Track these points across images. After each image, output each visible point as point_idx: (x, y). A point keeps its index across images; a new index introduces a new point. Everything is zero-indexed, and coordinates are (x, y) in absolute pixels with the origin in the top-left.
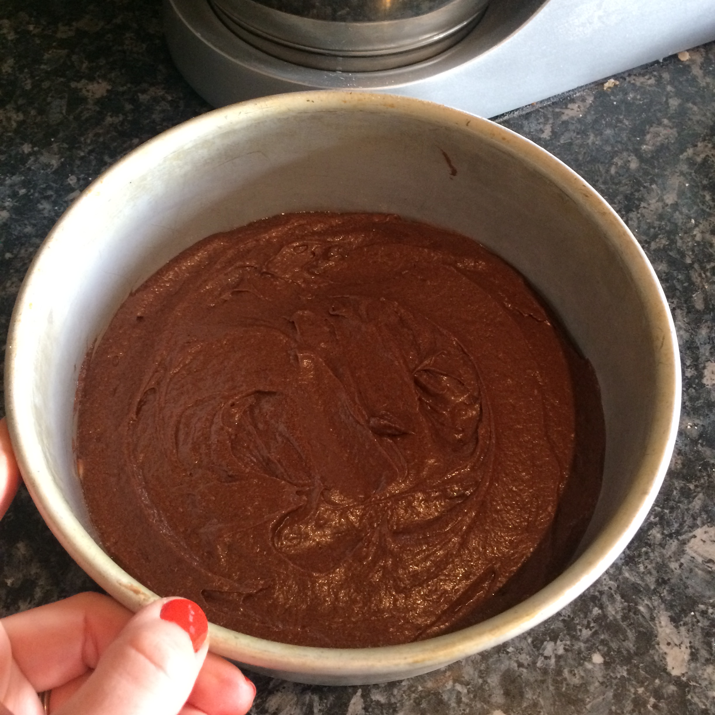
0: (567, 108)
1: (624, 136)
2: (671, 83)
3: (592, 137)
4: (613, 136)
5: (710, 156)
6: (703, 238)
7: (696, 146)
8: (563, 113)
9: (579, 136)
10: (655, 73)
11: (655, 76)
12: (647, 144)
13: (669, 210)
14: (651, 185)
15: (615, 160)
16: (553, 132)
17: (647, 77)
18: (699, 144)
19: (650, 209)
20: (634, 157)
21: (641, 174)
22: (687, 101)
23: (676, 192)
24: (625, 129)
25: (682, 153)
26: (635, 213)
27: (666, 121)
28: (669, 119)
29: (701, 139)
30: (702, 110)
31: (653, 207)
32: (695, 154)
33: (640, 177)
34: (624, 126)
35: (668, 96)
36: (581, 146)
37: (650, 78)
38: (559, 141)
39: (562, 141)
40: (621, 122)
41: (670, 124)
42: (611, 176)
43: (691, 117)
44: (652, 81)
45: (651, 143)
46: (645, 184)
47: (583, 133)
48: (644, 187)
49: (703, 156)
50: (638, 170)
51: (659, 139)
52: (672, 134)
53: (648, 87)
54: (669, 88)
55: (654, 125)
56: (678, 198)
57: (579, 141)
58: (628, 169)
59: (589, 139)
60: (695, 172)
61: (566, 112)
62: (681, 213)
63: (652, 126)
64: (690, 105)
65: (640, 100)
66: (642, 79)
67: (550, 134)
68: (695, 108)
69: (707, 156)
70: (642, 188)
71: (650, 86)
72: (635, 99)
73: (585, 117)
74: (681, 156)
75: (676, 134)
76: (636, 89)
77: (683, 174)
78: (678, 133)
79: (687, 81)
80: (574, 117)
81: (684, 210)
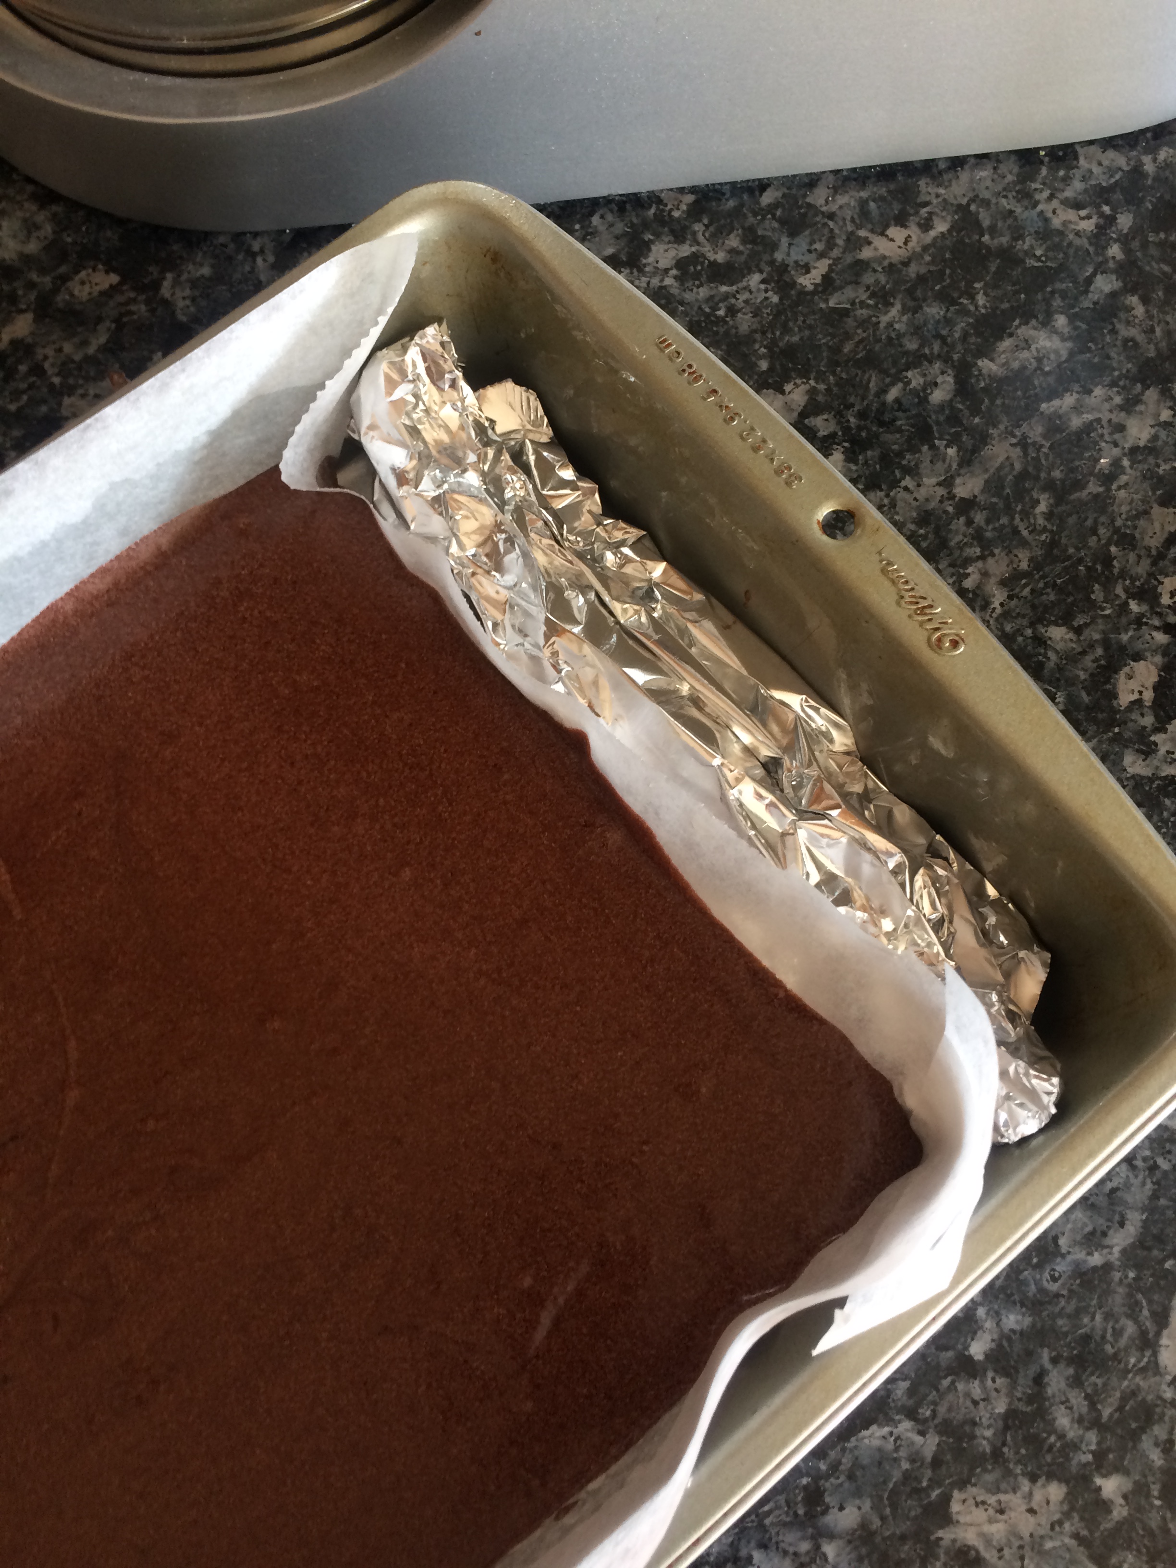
0: (883, 234)
1: (960, 326)
2: (1124, 240)
3: (894, 312)
4: (938, 322)
5: (1104, 422)
6: (978, 587)
7: (1089, 392)
8: (870, 243)
9: (870, 302)
10: (1106, 209)
11: (1101, 215)
12: (992, 360)
13: (950, 509)
14: (947, 446)
15: (909, 374)
16: (826, 278)
17: (1083, 213)
18: (1098, 391)
19: (915, 495)
20: (950, 379)
21: (942, 418)
22: (1133, 291)
23: (986, 476)
24: (967, 313)
25: (1049, 399)
26: (882, 494)
27: (1061, 321)
28: (1072, 319)
29: (1107, 380)
30: (1151, 317)
31: (922, 493)
32: (1077, 409)
33: (938, 423)
34: (972, 308)
35: (1101, 269)
36: (863, 323)
37: (1088, 217)
38: (826, 301)
39: (832, 304)
40: (972, 297)
41: (1066, 330)
42: (884, 404)
43: (1120, 327)
44: (1088, 226)
45: (1002, 359)
46: (937, 442)
47: (883, 298)
49: (1088, 417)
50: (941, 407)
51: (1025, 354)
52: (1056, 352)
53: (1071, 236)
54: (1115, 251)
55: (1034, 322)
56: (983, 491)
57: (862, 313)
58: (924, 400)
59: (886, 313)
60: (1050, 448)
61: (877, 241)
62: (970, 522)
63: (1027, 323)
64: (1134, 300)
65: (1039, 259)
66: (1071, 215)
67: (818, 280)
68: (1140, 311)
69: (1099, 420)
70: (925, 448)
71: (1078, 234)
72: (1030, 253)
73: (906, 264)
74: (1044, 406)
75: (1064, 354)
76: (1046, 233)
77: (1023, 444)
78: (1072, 354)
79: (1161, 244)
80: (885, 257)
81: (979, 518)
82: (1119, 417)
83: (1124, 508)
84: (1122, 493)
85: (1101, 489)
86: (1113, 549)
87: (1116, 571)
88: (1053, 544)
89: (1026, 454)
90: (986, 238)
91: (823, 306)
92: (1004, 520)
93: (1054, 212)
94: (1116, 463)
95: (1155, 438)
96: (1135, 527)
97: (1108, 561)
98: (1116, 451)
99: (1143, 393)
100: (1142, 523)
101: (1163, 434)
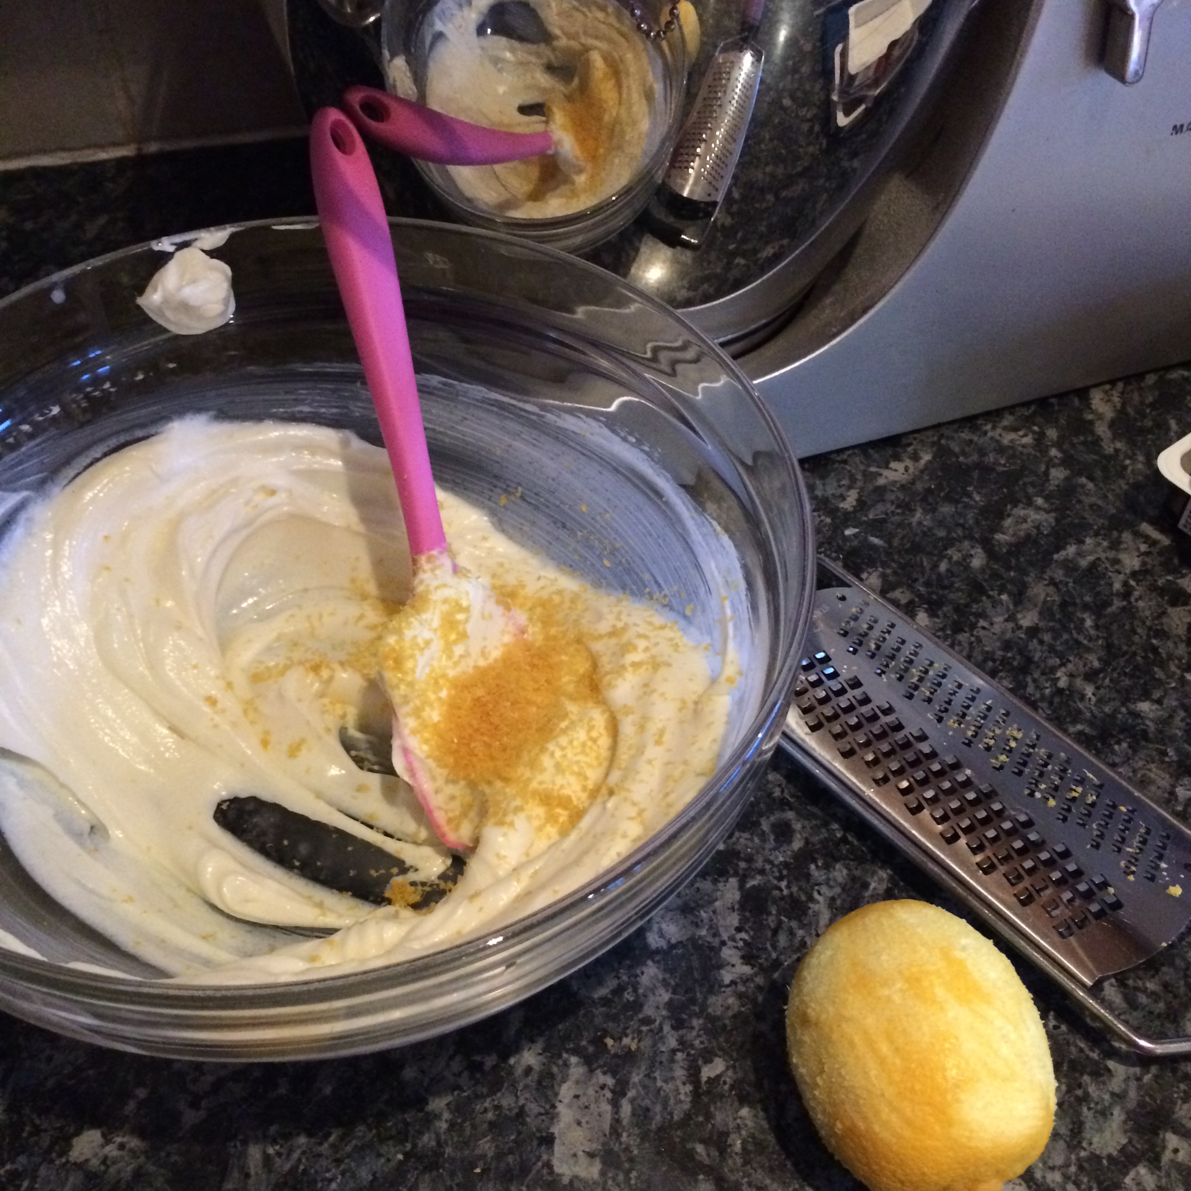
0: (887, 467)
1: (970, 515)
2: (1058, 445)
3: (918, 515)
4: (953, 516)
5: (1103, 559)
6: (1070, 685)
7: (1083, 542)
8: (881, 475)
9: (899, 511)
10: (1036, 428)
11: (1034, 432)
12: (1004, 533)
13: (1023, 636)
14: (999, 594)
15: (949, 552)
16: (859, 500)
17: (1021, 433)
18: (1088, 540)
19: (993, 630)
20: (979, 550)
21: (987, 577)
22: (1080, 474)
23: (1038, 609)
24: (971, 507)
25: (1058, 552)
26: (967, 635)
27: (1040, 501)
28: (1047, 498)
29: (1092, 533)
30: (1101, 489)
31: (997, 629)
32: (1080, 554)
33: (986, 581)
34: (972, 503)
35: (1050, 464)
36: (900, 525)
37: (1025, 435)
38: (866, 516)
39: (871, 516)
40: (969, 496)
41: (1046, 506)
42: (939, 575)
43: (1083, 498)
44: (1028, 440)
45: (1011, 531)
46: (991, 593)
47: (907, 508)
48: (989, 597)
49: (1091, 558)
50: (983, 570)
51: (1025, 526)
52: (1046, 520)
53: (1020, 448)
54: (1054, 452)
55: (1021, 505)
56: (1040, 620)
57: (897, 519)
58: (967, 567)
59: (913, 516)
60: (1074, 582)
61: (885, 472)
62: (1041, 642)
63: (1016, 506)
64: (1083, 480)
65: (1004, 466)
66: (1013, 436)
67: (854, 503)
68: (1090, 485)
69: (1099, 559)
70: (984, 598)
71: (1024, 446)
72: (996, 463)
73: (913, 482)
74: (1056, 556)
75: (1052, 521)
76: (1001, 449)
77: (1053, 582)
78: (1057, 520)
79: (1084, 443)
80: (896, 482)
81: (1047, 637)
82: (1111, 554)
83: (1147, 613)
84: (1141, 604)
85: (1125, 603)
86: (1154, 641)
87: (1164, 655)
88: (1109, 647)
89: (1059, 590)
90: (961, 459)
91: (865, 519)
92: (1065, 636)
93: (1000, 435)
94: (1125, 584)
95: (1144, 563)
96: (1162, 624)
97: (1155, 650)
98: (1121, 577)
99: (1120, 537)
100: (1165, 620)
101: (1148, 560)
